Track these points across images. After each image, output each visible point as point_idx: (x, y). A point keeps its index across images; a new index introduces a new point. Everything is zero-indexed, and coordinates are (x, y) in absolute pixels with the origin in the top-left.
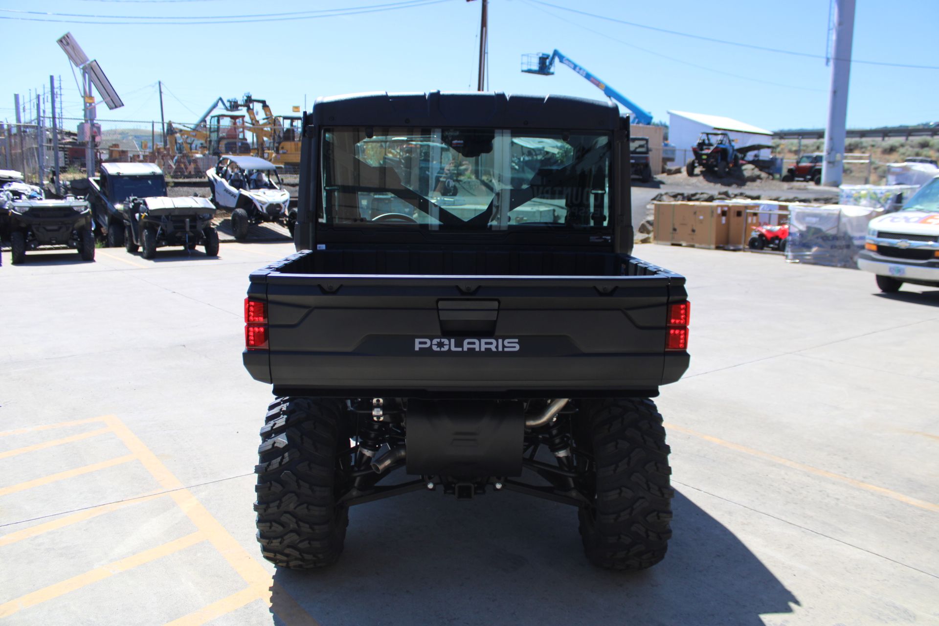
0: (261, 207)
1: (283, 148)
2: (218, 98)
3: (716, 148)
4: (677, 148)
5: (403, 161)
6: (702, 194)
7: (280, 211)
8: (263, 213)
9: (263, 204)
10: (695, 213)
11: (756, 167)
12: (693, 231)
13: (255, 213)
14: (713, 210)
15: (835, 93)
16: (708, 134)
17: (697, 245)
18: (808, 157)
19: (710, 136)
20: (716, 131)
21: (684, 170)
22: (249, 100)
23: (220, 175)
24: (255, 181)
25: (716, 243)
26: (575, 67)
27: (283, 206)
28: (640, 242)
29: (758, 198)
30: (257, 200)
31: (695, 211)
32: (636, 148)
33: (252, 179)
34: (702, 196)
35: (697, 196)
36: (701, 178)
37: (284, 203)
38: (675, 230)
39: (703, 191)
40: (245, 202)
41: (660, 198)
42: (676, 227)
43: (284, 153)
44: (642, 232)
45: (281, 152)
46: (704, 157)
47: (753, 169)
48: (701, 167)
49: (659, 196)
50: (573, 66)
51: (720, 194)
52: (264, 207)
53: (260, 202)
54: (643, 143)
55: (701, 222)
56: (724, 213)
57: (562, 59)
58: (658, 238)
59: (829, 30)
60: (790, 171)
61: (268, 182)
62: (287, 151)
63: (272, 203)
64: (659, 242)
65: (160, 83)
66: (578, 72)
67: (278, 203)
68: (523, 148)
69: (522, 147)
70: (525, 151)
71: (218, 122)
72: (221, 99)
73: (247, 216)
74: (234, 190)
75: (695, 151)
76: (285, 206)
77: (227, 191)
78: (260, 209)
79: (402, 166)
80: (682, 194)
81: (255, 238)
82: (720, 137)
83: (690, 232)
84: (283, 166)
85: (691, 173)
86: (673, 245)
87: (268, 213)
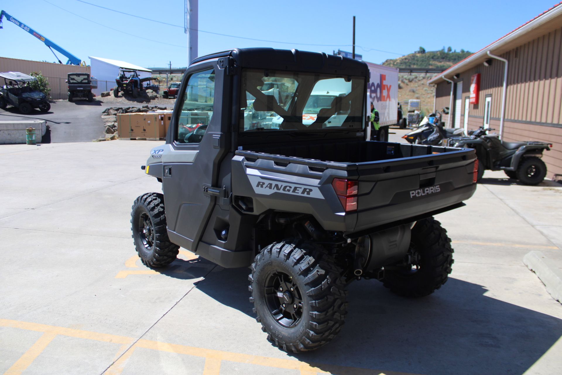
3: (132, 80)
4: (98, 80)
6: (133, 108)
10: (145, 119)
11: (154, 91)
12: (145, 130)
14: (156, 117)
15: (191, 48)
16: (124, 71)
17: (147, 139)
18: (174, 85)
19: (125, 73)
20: (129, 70)
21: (112, 93)
25: (160, 136)
26: (20, 24)
28: (110, 139)
29: (165, 109)
31: (145, 118)
32: (82, 80)
34: (133, 109)
35: (131, 109)
36: (124, 98)
38: (132, 130)
39: (133, 106)
41: (108, 111)
42: (133, 128)
44: (108, 133)
46: (125, 85)
47: (152, 92)
48: (122, 91)
49: (107, 110)
50: (18, 24)
51: (143, 107)
54: (86, 77)
55: (149, 124)
56: (162, 119)
57: (9, 18)
58: (121, 136)
59: (185, 13)
60: (165, 92)
64: (122, 138)
66: (23, 28)
68: (6, 80)
69: (5, 78)
70: (8, 82)
75: (118, 82)
80: (121, 109)
82: (132, 73)
83: (143, 131)
85: (116, 96)
86: (132, 139)
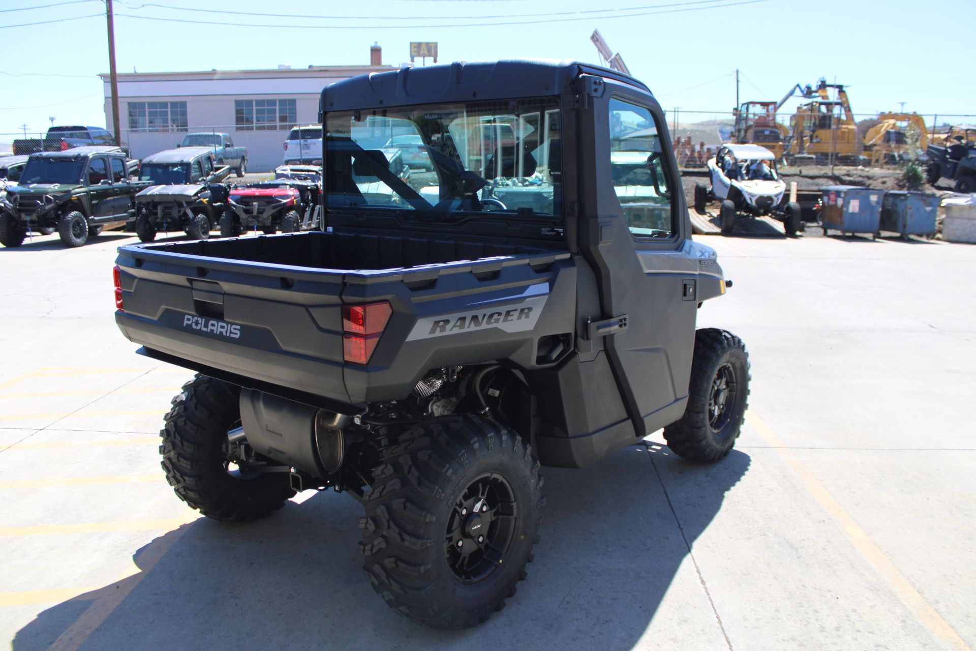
0: (751, 199)
1: (817, 137)
2: (796, 84)
5: (949, 151)
7: (771, 204)
8: (752, 206)
9: (753, 196)
13: (744, 205)
22: (823, 86)
23: (720, 164)
24: (755, 171)
27: (775, 199)
30: (747, 192)
33: (752, 170)
37: (777, 196)
40: (736, 194)
43: (818, 142)
45: (815, 141)
52: (754, 199)
53: (750, 194)
61: (769, 173)
62: (821, 140)
63: (762, 195)
65: (737, 72)
67: (769, 195)
71: (747, 109)
72: (798, 86)
73: (734, 208)
74: (727, 180)
76: (778, 199)
77: (721, 181)
78: (749, 201)
79: (948, 156)
81: (743, 232)
84: (814, 156)
87: (758, 206)
